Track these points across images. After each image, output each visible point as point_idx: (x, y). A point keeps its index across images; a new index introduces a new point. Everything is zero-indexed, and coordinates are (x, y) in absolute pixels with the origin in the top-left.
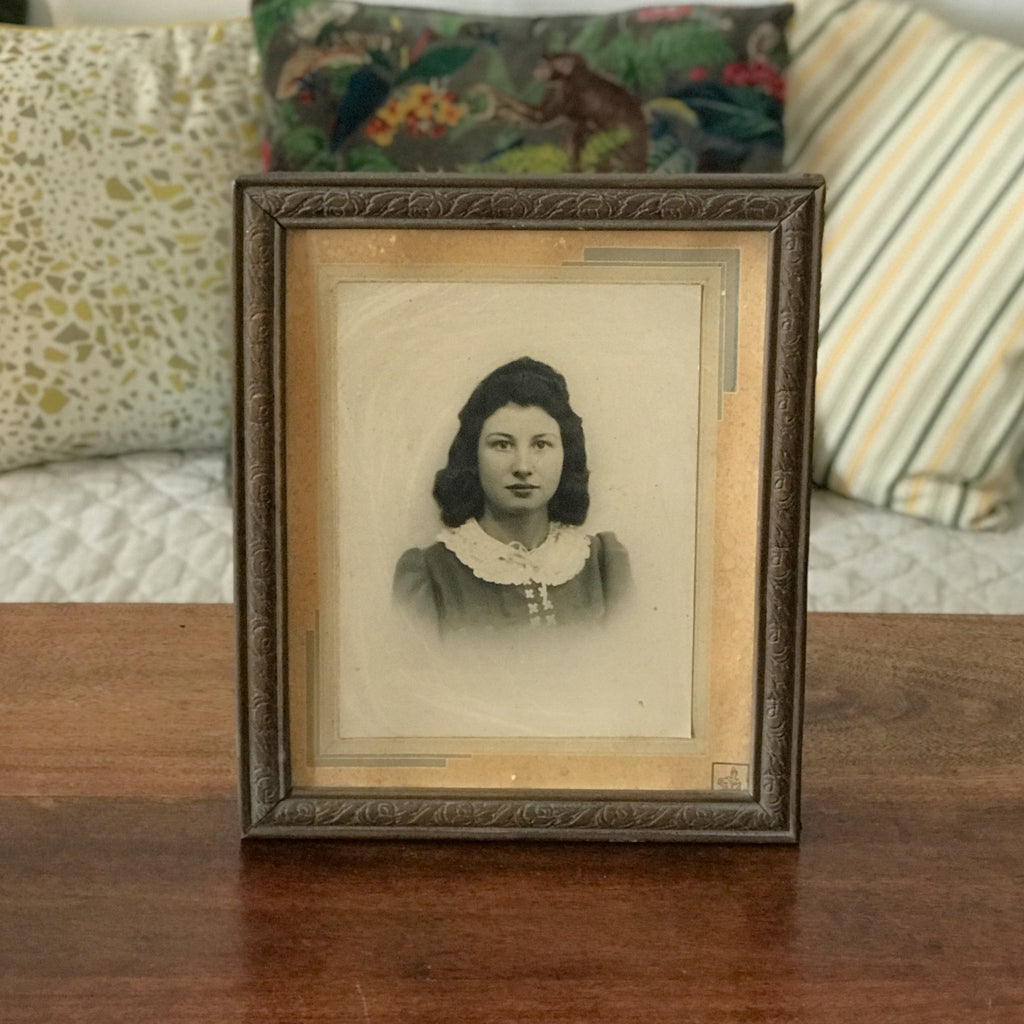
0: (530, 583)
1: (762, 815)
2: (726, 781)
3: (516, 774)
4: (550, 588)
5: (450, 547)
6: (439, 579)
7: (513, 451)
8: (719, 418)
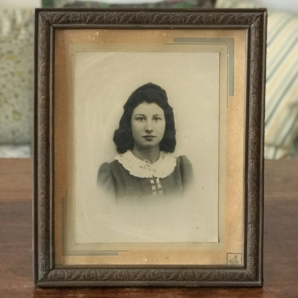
0: (152, 177)
2: (232, 261)
3: (147, 258)
4: (160, 179)
5: (120, 162)
6: (116, 176)
7: (145, 121)
8: (228, 107)
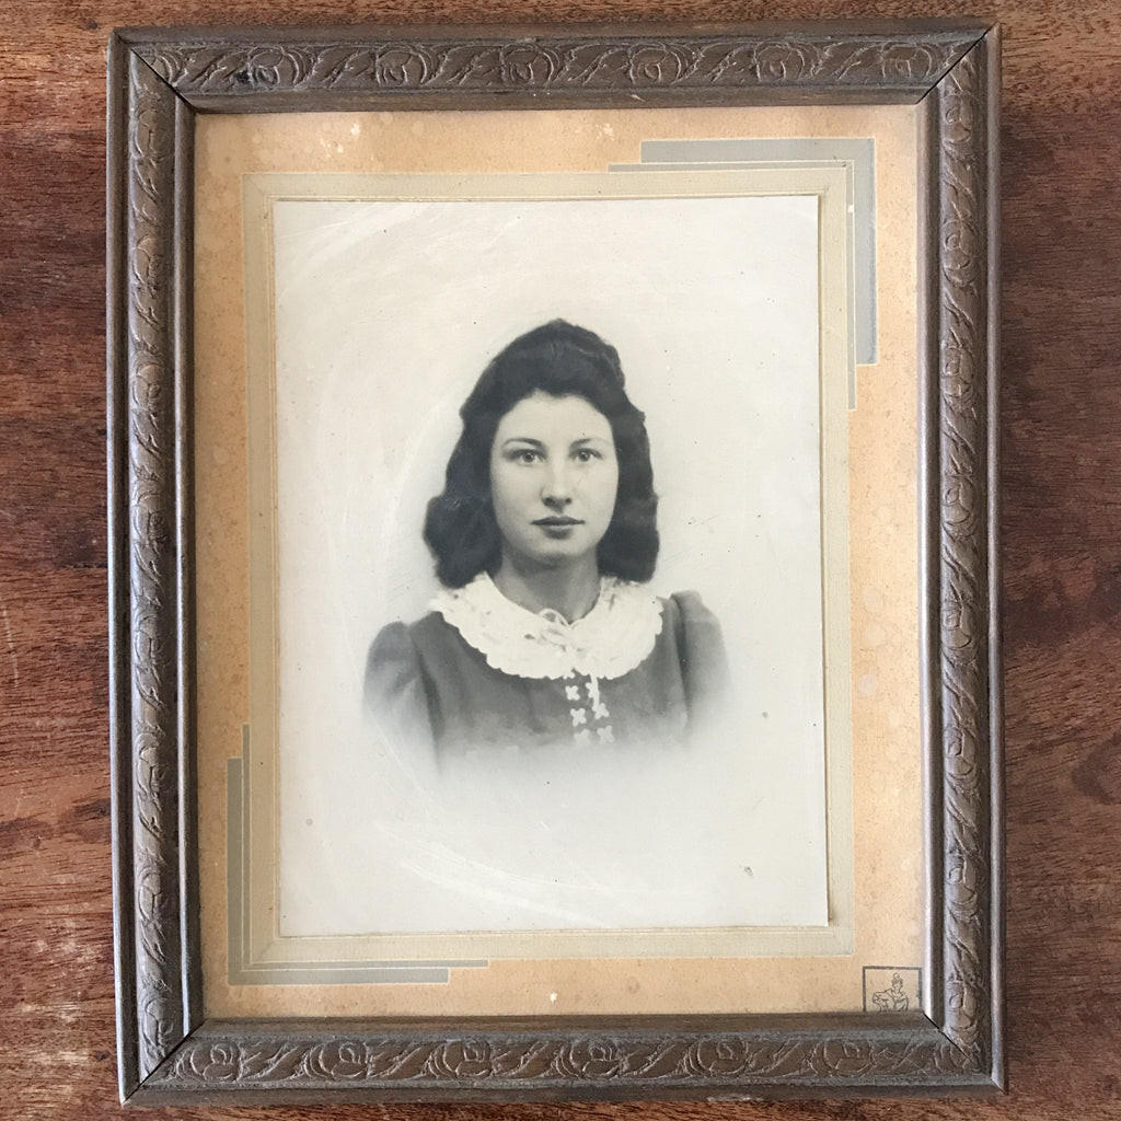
1: (947, 1050)
